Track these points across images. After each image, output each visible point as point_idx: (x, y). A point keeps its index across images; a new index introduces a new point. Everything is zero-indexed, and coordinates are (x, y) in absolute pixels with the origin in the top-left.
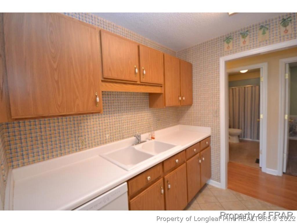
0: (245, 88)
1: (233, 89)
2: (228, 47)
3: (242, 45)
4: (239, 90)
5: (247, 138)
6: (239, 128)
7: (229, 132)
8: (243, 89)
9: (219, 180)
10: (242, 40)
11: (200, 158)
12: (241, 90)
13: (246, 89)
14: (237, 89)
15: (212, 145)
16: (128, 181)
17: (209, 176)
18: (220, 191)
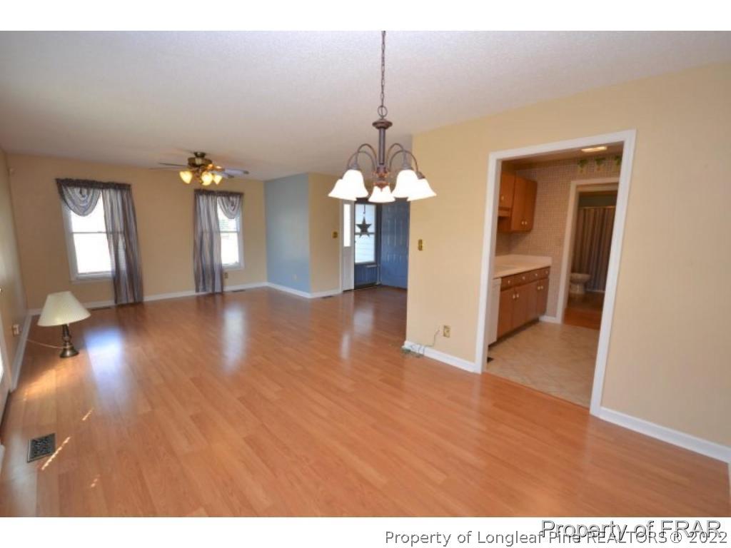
0: (605, 209)
1: (585, 210)
2: (582, 171)
3: (595, 171)
4: (595, 213)
5: (598, 289)
6: (587, 273)
7: (571, 277)
8: (602, 210)
9: (554, 315)
10: (596, 167)
11: (540, 285)
12: (598, 212)
13: (607, 211)
14: (593, 211)
15: (551, 277)
16: (503, 278)
17: (543, 312)
18: (555, 325)
